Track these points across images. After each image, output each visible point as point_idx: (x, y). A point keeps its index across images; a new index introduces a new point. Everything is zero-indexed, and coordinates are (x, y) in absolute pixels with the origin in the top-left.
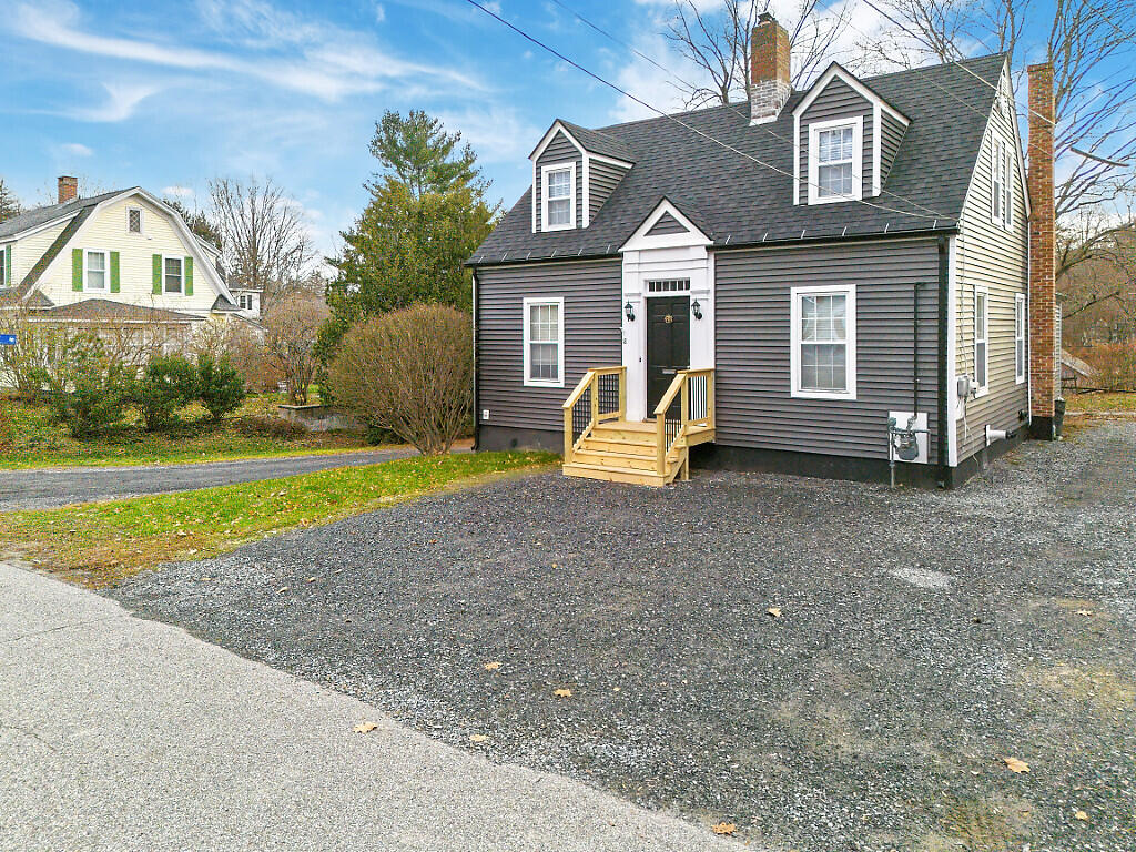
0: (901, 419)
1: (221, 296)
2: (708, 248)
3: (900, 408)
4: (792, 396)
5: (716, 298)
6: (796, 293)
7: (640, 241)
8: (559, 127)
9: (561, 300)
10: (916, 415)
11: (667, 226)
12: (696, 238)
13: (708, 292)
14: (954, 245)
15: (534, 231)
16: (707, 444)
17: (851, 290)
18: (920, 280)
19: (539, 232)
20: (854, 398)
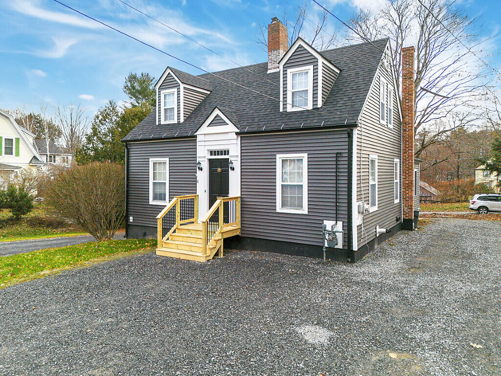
0: (328, 224)
1: (35, 157)
2: (237, 134)
3: (329, 219)
4: (277, 211)
5: (241, 159)
6: (279, 157)
7: (204, 129)
8: (169, 71)
9: (167, 159)
10: (336, 222)
11: (217, 122)
12: (231, 128)
13: (237, 156)
14: (355, 132)
15: (157, 124)
16: (237, 236)
17: (305, 156)
18: (339, 151)
19: (160, 125)
20: (306, 213)
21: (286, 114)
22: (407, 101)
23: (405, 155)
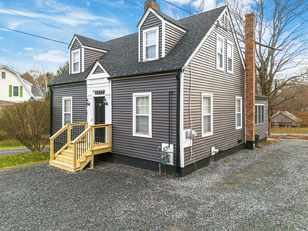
0: (164, 145)
2: (108, 78)
3: (165, 142)
4: (133, 136)
5: (112, 97)
6: (135, 95)
7: (91, 76)
9: (71, 98)
10: (169, 145)
11: (98, 71)
12: (106, 75)
13: (109, 95)
14: (182, 75)
16: (109, 152)
17: (150, 94)
18: (171, 90)
19: (71, 74)
20: (150, 136)
21: (142, 63)
22: (249, 54)
23: (247, 93)
